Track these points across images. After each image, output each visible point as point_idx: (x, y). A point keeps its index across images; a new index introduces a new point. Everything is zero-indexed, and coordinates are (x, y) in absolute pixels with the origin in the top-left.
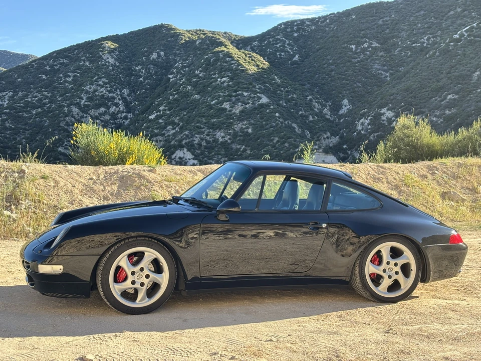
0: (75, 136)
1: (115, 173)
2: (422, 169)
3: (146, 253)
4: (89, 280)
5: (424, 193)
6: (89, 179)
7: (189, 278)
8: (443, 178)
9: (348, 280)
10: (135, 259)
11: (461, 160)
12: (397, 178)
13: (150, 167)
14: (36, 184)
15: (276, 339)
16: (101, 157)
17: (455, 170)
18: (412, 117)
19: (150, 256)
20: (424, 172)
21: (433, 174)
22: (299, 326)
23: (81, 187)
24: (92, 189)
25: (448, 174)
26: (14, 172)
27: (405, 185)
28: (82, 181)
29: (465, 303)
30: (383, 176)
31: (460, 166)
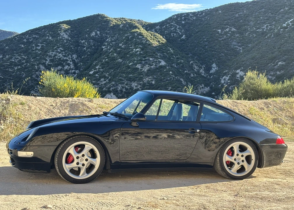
0: (42, 79)
1: (67, 102)
2: (261, 104)
3: (86, 145)
4: (50, 162)
5: (262, 119)
6: (50, 106)
7: (113, 162)
8: (274, 110)
9: (212, 165)
10: (79, 149)
11: (285, 99)
12: (245, 109)
13: (89, 99)
14: (17, 108)
15: (167, 198)
16: (59, 93)
17: (281, 105)
18: (255, 72)
19: (88, 147)
20: (262, 106)
21: (268, 107)
22: (181, 191)
23: (45, 110)
24: (52, 112)
25: (277, 108)
26: (3, 100)
27: (250, 113)
28: (46, 106)
29: (285, 181)
30: (236, 108)
31: (285, 102)
